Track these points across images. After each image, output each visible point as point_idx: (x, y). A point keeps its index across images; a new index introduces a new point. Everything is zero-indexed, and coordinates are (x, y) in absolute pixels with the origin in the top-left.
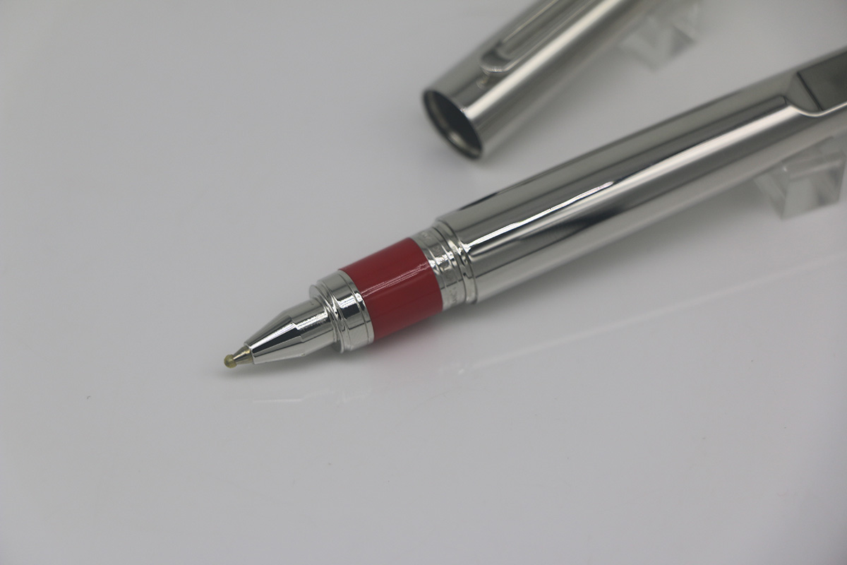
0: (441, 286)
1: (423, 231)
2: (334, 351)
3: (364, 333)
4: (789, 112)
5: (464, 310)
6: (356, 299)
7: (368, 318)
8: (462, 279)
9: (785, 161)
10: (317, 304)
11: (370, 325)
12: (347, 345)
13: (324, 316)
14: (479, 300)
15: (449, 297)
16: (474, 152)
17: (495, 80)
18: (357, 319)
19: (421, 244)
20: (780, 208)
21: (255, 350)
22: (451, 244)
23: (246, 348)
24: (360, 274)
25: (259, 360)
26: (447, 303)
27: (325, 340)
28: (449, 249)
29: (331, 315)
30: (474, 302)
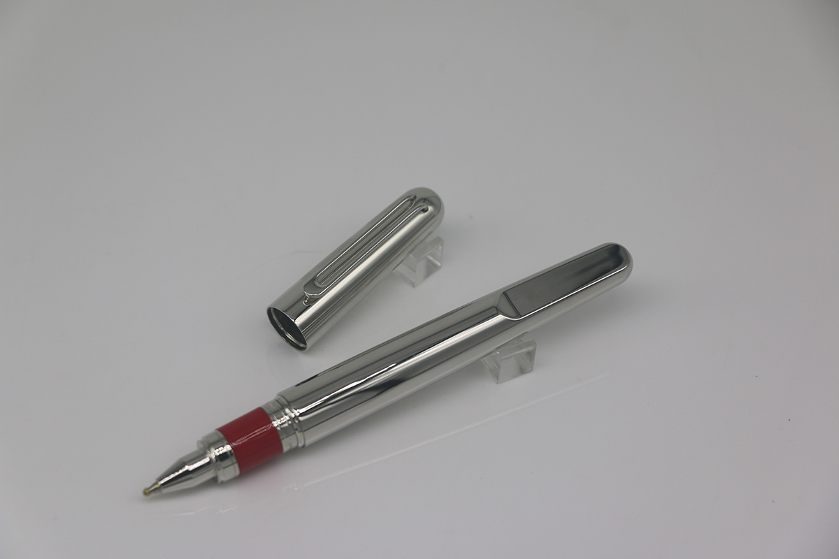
0: (282, 438)
1: (269, 403)
2: (214, 482)
3: (232, 470)
4: (500, 318)
5: (297, 451)
6: (228, 448)
7: (235, 461)
8: (295, 433)
9: (498, 348)
10: (202, 452)
11: (236, 466)
12: (222, 478)
13: (207, 460)
14: (306, 445)
15: (287, 443)
16: (302, 345)
17: (313, 301)
18: (228, 462)
19: (268, 411)
20: (496, 376)
21: (163, 484)
22: (287, 411)
23: (156, 483)
24: (229, 432)
25: (165, 491)
26: (286, 448)
27: (208, 475)
28: (286, 415)
29: (211, 459)
30: (304, 446)
